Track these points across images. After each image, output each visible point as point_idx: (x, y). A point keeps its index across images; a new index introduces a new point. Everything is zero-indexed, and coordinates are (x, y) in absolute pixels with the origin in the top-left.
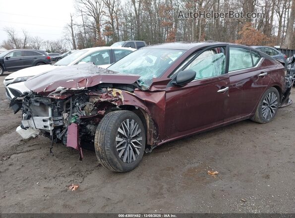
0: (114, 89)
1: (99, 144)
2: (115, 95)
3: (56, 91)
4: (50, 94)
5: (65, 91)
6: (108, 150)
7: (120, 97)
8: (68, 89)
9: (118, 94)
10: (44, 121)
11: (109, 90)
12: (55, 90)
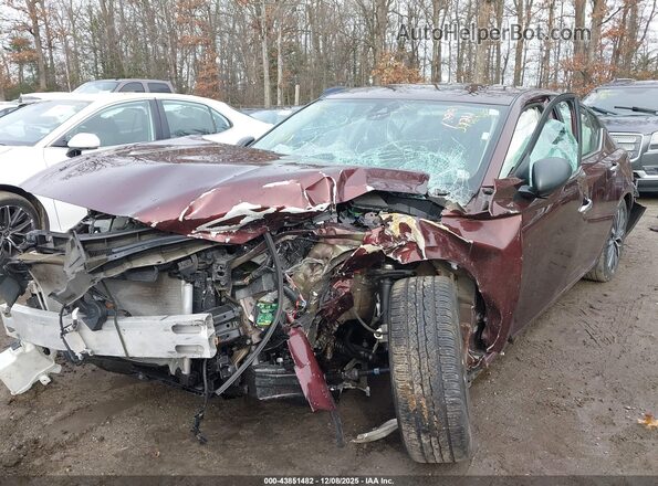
0: (395, 215)
1: (418, 389)
2: (397, 233)
3: (226, 218)
4: (203, 227)
5: (260, 215)
6: (454, 404)
7: (410, 237)
8: (272, 210)
9: (405, 228)
10: (176, 328)
11: (384, 216)
12: (223, 215)
